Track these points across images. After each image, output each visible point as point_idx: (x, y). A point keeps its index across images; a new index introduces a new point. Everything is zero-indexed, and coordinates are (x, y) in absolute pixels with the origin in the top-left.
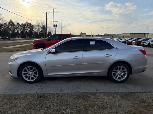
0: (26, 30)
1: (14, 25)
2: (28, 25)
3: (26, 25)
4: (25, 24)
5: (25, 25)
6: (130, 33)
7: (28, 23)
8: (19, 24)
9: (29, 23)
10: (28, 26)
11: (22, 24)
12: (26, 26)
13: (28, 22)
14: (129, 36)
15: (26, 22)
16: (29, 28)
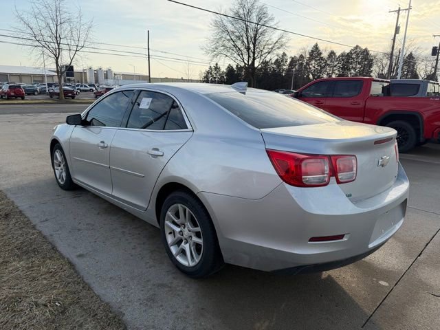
0: (349, 70)
1: (322, 59)
2: (357, 55)
3: (354, 56)
4: (351, 53)
5: (349, 56)
7: (358, 50)
8: (334, 54)
9: (364, 48)
10: (357, 58)
11: (342, 55)
12: (353, 59)
13: (360, 46)
15: (355, 46)
16: (359, 63)
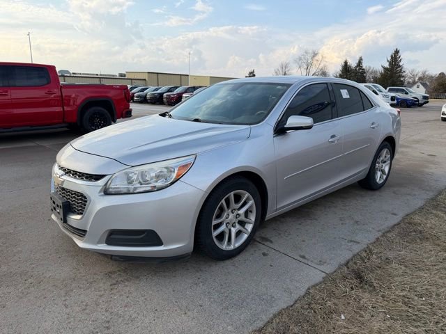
6: (149, 73)
14: (145, 80)
